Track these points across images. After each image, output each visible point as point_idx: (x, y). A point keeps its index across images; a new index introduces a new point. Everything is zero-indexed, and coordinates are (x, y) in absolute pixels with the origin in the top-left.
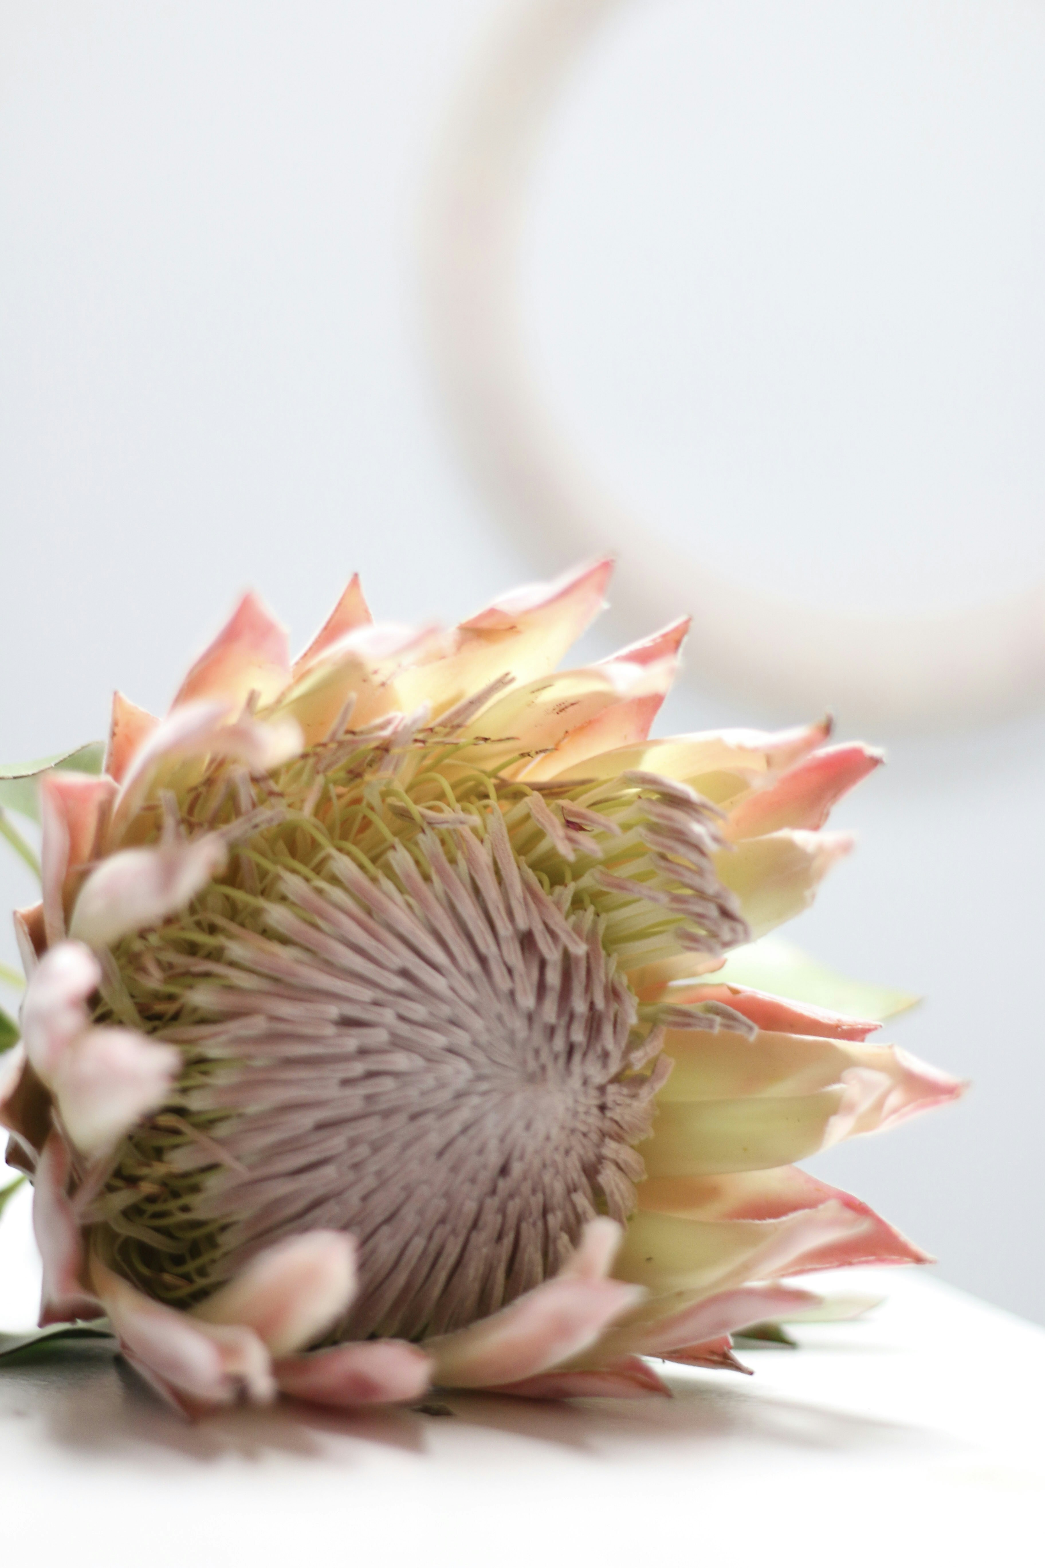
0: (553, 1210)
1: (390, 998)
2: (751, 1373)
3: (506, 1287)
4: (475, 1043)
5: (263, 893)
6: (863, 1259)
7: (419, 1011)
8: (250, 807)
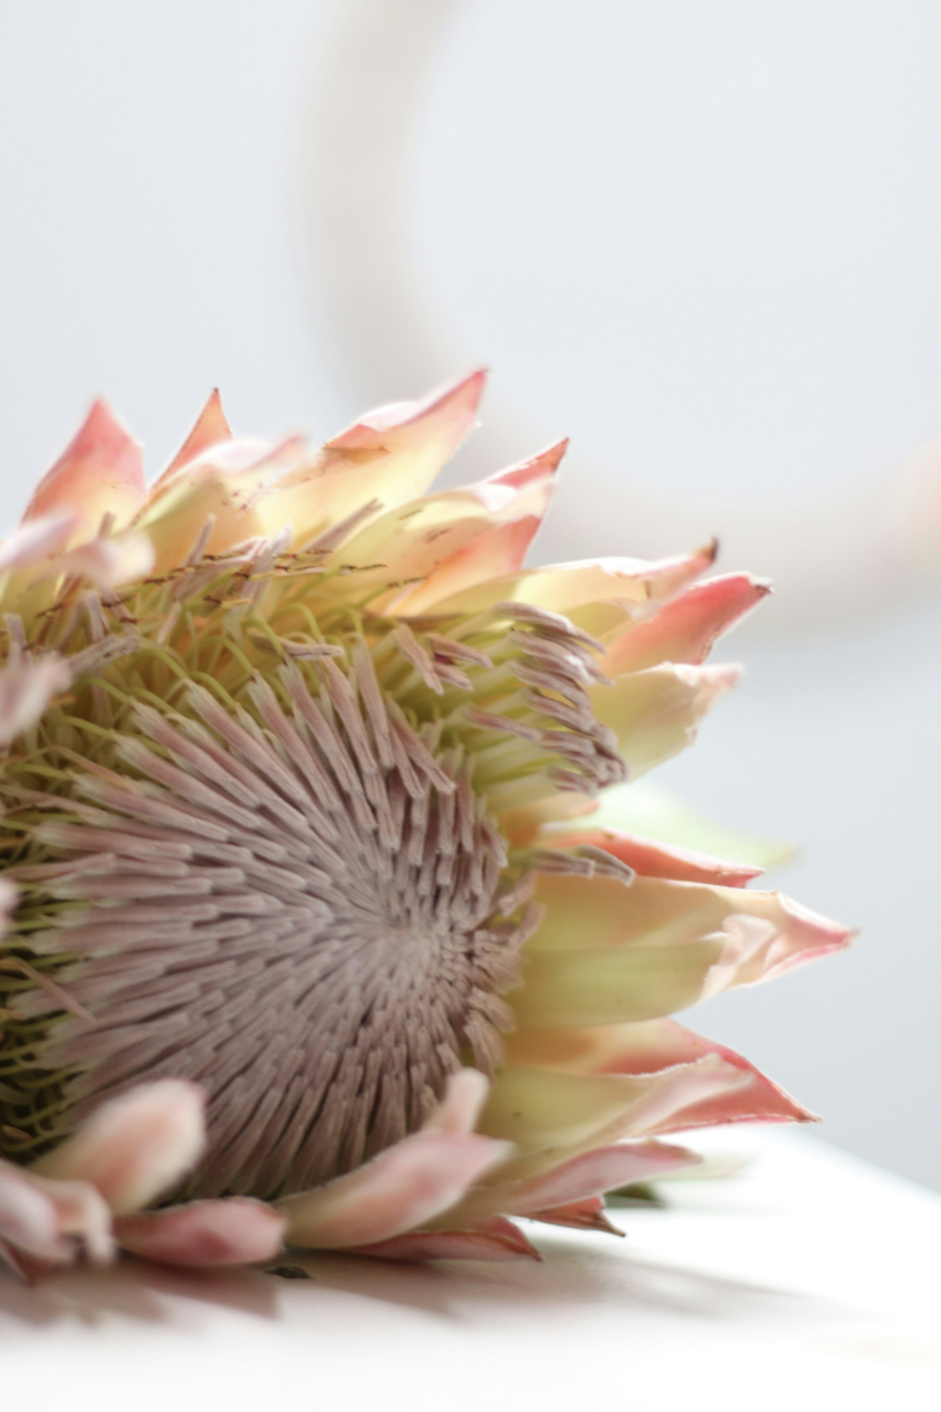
0: (417, 1062)
1: (247, 837)
2: (623, 1235)
3: (367, 1142)
4: (336, 885)
5: (117, 726)
6: (743, 1116)
7: (277, 851)
8: (101, 634)
